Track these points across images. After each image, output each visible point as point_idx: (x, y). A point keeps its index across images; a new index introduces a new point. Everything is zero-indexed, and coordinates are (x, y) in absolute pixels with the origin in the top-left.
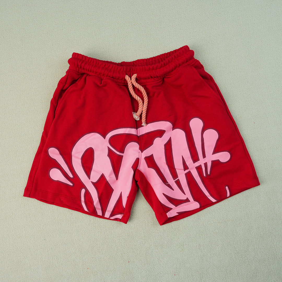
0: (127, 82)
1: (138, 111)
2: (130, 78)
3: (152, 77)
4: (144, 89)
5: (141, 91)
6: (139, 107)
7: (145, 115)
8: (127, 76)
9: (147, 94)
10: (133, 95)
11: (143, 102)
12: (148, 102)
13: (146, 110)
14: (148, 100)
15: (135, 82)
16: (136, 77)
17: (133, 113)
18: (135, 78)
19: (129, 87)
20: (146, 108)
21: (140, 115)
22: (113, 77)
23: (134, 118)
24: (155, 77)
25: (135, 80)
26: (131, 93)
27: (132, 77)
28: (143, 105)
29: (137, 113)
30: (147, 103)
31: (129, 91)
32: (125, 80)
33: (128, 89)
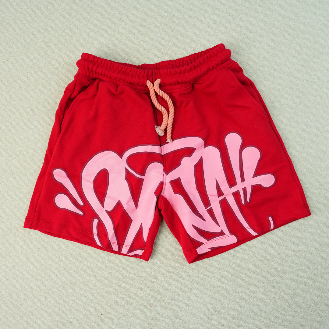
0: (149, 89)
1: (162, 124)
2: (152, 84)
3: (179, 83)
4: (170, 97)
5: (166, 99)
6: (163, 120)
7: (171, 129)
8: (149, 81)
9: (173, 103)
10: (156, 105)
11: (168, 114)
12: (175, 113)
13: (172, 123)
14: (174, 111)
15: (159, 88)
16: (159, 82)
17: (156, 127)
18: (159, 84)
19: (151, 95)
20: (172, 121)
21: (165, 129)
22: (131, 83)
23: (157, 133)
24: (183, 83)
25: (158, 86)
26: (154, 103)
27: (155, 83)
28: (168, 117)
29: (161, 126)
30: (173, 115)
31: (151, 100)
32: (147, 87)
33: (150, 97)
